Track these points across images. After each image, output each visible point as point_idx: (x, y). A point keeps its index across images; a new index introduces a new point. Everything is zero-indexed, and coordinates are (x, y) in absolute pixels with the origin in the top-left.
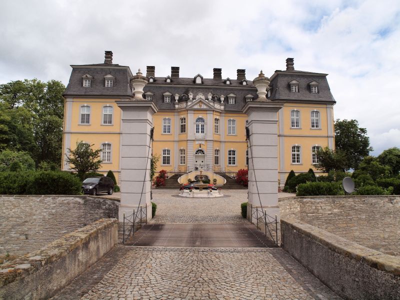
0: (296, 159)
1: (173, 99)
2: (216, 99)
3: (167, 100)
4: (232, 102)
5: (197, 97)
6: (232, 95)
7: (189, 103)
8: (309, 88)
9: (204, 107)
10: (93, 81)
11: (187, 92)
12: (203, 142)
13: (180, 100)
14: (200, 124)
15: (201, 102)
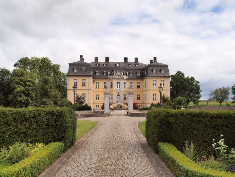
0: (155, 98)
1: (107, 74)
2: (125, 74)
3: (105, 74)
4: (131, 75)
5: (117, 74)
6: (131, 72)
7: (114, 76)
8: (160, 71)
9: (120, 77)
10: (78, 70)
11: (113, 71)
12: (120, 92)
13: (110, 74)
14: (118, 84)
15: (119, 75)
